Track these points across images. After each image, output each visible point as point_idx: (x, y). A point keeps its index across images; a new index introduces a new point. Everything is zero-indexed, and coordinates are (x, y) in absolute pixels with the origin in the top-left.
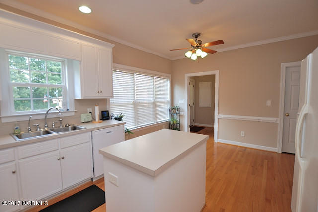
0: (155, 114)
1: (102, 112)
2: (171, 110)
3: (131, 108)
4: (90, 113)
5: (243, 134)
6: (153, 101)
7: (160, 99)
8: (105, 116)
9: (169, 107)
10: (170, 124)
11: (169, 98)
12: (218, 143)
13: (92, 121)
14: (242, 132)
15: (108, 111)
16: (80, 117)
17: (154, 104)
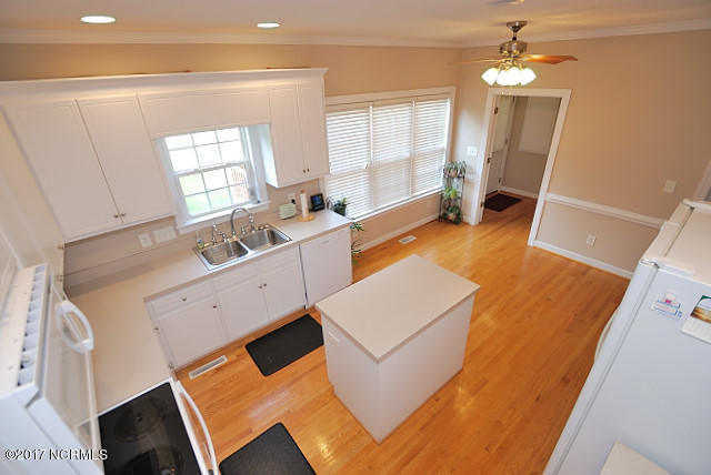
0: (412, 182)
1: (312, 198)
2: (447, 171)
3: (363, 178)
4: (293, 201)
5: (590, 239)
6: (408, 155)
7: (423, 148)
8: (317, 203)
9: (444, 163)
10: (442, 198)
11: (444, 143)
12: (535, 247)
13: (296, 215)
14: (589, 237)
15: (321, 195)
16: (278, 211)
17: (411, 163)
